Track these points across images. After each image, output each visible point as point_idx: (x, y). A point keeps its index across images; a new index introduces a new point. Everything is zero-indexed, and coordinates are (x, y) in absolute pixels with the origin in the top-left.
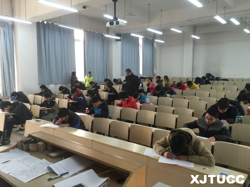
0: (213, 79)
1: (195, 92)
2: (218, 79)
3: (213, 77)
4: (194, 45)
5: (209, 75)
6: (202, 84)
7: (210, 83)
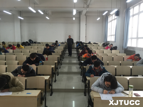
0: (32, 43)
1: (21, 50)
2: (35, 43)
3: (33, 41)
4: (20, 23)
5: (30, 40)
6: (26, 46)
7: (31, 45)
